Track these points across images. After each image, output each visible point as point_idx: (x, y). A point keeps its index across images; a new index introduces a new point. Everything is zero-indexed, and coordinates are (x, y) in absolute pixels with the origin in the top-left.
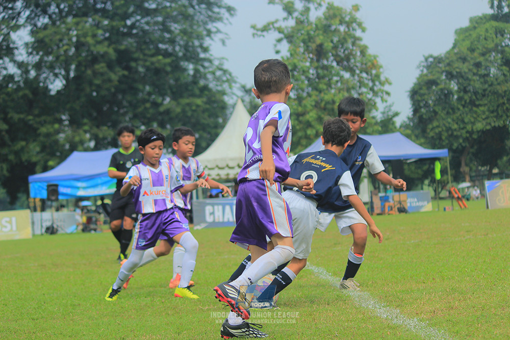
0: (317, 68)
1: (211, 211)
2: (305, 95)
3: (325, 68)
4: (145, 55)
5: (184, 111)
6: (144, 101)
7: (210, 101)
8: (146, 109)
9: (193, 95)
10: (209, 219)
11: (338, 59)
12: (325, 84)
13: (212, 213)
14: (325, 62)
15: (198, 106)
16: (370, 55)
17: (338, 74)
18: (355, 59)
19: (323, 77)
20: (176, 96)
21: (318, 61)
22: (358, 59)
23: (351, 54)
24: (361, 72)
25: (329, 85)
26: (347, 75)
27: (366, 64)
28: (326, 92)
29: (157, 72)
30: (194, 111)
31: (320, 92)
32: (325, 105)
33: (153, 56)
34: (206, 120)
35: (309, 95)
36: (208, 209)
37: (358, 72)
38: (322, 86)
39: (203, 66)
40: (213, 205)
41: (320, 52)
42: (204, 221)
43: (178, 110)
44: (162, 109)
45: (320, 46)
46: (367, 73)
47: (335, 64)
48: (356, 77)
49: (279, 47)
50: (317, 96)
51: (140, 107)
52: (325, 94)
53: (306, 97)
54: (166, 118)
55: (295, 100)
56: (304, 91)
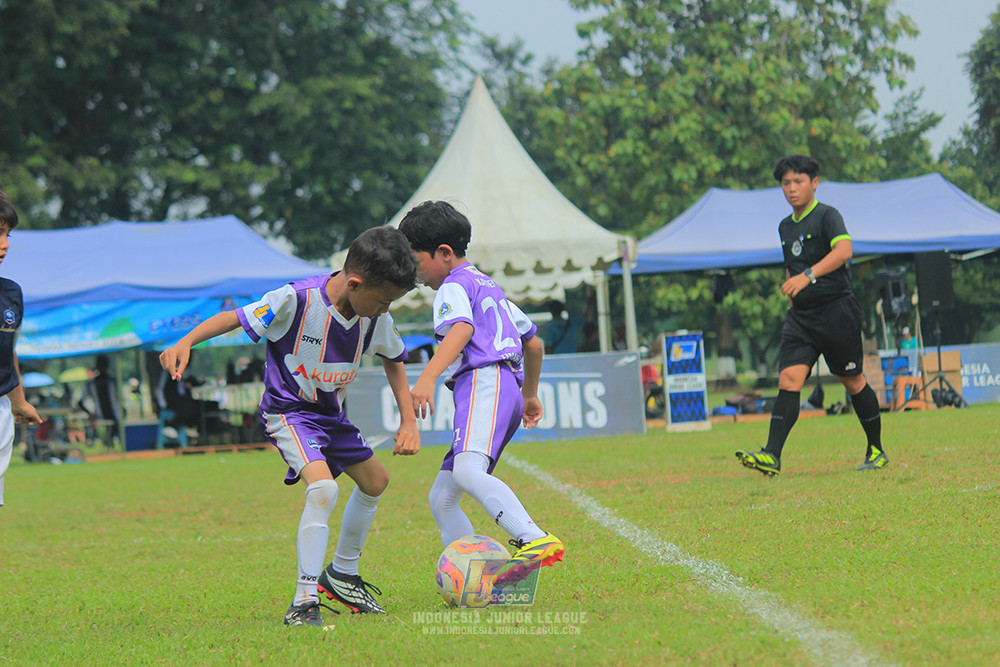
2: (667, 66)
5: (318, 114)
6: (206, 84)
7: (396, 84)
8: (209, 105)
9: (348, 69)
10: (392, 423)
12: (726, 35)
15: (359, 99)
17: (761, 6)
19: (720, 15)
20: (297, 69)
25: (737, 38)
28: (729, 57)
30: (348, 113)
31: (711, 58)
32: (724, 95)
34: (383, 139)
35: (679, 67)
38: (717, 41)
42: (378, 428)
43: (304, 110)
44: (255, 108)
48: (815, 15)
50: (702, 69)
51: (192, 101)
52: (723, 63)
53: (671, 74)
54: (269, 134)
55: (638, 80)
56: (663, 56)
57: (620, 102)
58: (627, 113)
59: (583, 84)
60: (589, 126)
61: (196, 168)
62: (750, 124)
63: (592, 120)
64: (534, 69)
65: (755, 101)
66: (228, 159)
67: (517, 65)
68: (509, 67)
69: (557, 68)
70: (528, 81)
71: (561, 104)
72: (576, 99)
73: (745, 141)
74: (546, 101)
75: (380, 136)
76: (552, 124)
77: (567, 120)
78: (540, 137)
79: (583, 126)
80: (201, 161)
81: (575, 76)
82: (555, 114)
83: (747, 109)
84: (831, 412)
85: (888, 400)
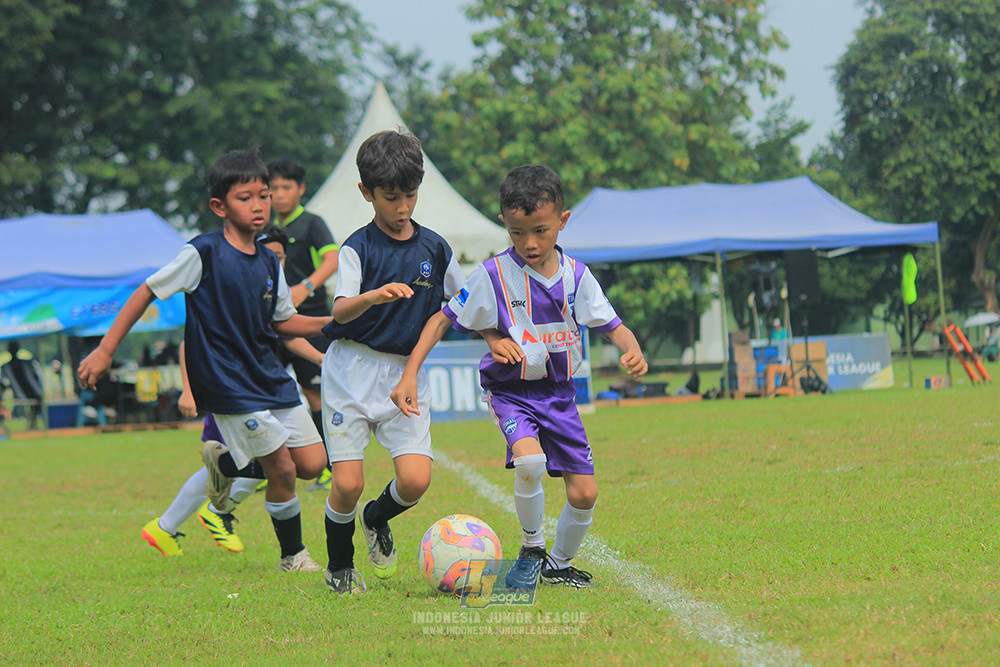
2: (555, 74)
5: (231, 116)
6: (125, 87)
7: (303, 90)
8: (128, 106)
9: (257, 73)
12: (611, 46)
15: (269, 102)
17: (644, 21)
19: (605, 27)
20: (210, 74)
24: (707, 15)
25: (620, 49)
28: (613, 66)
30: (258, 115)
31: (597, 67)
32: (609, 102)
34: (291, 140)
35: (567, 75)
37: (697, 13)
38: (602, 52)
43: (217, 112)
44: (171, 109)
46: (722, 17)
48: (693, 28)
50: (588, 77)
51: (112, 102)
52: (608, 72)
53: (559, 81)
54: (183, 133)
55: (529, 87)
56: (551, 63)
57: (512, 107)
58: (519, 118)
59: (478, 90)
60: (483, 130)
61: (116, 166)
62: (633, 128)
63: (486, 124)
64: (432, 76)
65: (637, 108)
66: (146, 156)
67: (416, 72)
68: (409, 74)
69: (454, 74)
70: (426, 86)
71: (457, 108)
72: (471, 103)
73: (628, 144)
74: (442, 106)
75: (287, 137)
76: (448, 127)
77: (462, 123)
79: (477, 129)
80: (121, 158)
81: (472, 81)
82: (452, 117)
83: (630, 115)
84: (706, 397)
85: (759, 387)
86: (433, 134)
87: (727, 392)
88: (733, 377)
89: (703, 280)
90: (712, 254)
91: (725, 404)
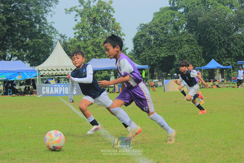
0: (93, 28)
1: (45, 89)
2: (87, 39)
3: (96, 27)
4: (18, 20)
5: (34, 45)
6: (18, 40)
7: (47, 41)
8: (18, 43)
9: (38, 38)
10: (44, 92)
11: (103, 24)
12: (96, 35)
13: (45, 90)
14: (97, 25)
15: (40, 43)
16: (116, 23)
17: (102, 31)
18: (110, 24)
19: (96, 32)
20: (31, 38)
21: (94, 25)
22: (111, 24)
23: (108, 22)
24: (112, 30)
25: (98, 35)
26: (106, 31)
27: (114, 27)
28: (97, 38)
29: (23, 27)
30: (39, 45)
31: (94, 38)
32: (96, 44)
33: (21, 20)
35: (89, 39)
36: (43, 88)
37: (111, 30)
38: (95, 36)
39: (43, 26)
40: (45, 87)
41: (95, 21)
42: (41, 93)
43: (32, 44)
44: (25, 43)
45: (95, 18)
46: (115, 31)
47: (101, 26)
48: (110, 32)
49: (76, 18)
50: (93, 40)
51: (15, 42)
52: (96, 39)
53: (88, 40)
54: (26, 47)
55: (83, 41)
56: (87, 38)
57: (80, 44)
58: (81, 46)
59: (75, 41)
60: (75, 48)
61: (16, 52)
62: (100, 48)
63: (76, 47)
64: (67, 39)
65: (101, 45)
66: (21, 51)
67: (65, 38)
68: (64, 38)
69: (71, 39)
70: (66, 41)
71: (71, 44)
72: (74, 43)
73: (99, 51)
74: (69, 44)
75: (43, 49)
76: (70, 47)
77: (72, 46)
78: (68, 49)
79: (74, 48)
80: (17, 51)
81: (74, 40)
82: (70, 46)
83: (99, 46)
84: (110, 93)
85: (119, 91)
86: (67, 48)
87: (114, 92)
88: (115, 89)
89: (110, 73)
90: (112, 69)
91: (113, 94)
